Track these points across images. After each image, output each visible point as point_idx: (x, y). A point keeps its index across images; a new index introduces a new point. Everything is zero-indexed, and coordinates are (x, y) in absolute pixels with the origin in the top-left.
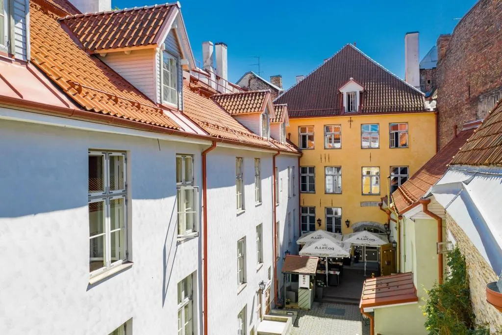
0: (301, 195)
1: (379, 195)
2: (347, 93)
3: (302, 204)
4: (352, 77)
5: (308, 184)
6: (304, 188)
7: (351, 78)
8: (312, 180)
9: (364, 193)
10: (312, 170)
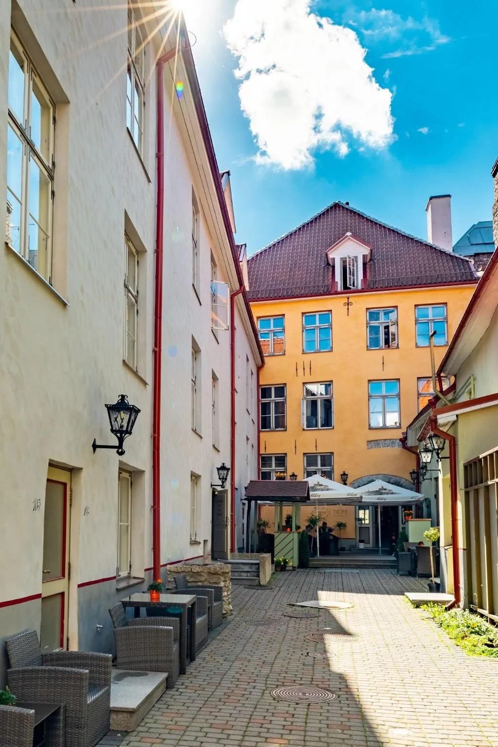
0: (261, 434)
1: (400, 427)
2: (341, 259)
3: (262, 452)
4: (351, 231)
5: (273, 415)
6: (264, 424)
7: (349, 234)
8: (280, 408)
9: (372, 425)
10: (281, 391)
